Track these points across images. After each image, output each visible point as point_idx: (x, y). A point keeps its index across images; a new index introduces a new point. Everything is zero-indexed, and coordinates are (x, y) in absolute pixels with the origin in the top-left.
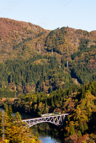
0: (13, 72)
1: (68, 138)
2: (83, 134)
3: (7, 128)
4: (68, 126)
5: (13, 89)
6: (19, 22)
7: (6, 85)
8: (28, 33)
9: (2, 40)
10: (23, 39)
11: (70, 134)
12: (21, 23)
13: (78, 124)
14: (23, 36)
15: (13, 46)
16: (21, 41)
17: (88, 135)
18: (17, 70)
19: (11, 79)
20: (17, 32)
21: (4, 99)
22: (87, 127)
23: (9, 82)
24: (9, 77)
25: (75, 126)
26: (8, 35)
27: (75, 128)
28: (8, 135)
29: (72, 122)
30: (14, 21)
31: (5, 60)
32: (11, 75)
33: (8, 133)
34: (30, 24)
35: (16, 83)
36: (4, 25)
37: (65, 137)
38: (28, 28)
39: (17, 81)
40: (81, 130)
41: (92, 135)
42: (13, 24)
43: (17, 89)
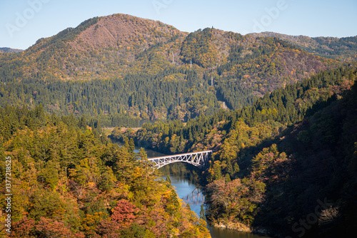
0: (136, 92)
1: (211, 184)
2: (232, 179)
3: (128, 169)
4: (212, 167)
5: (135, 115)
6: (143, 19)
7: (126, 109)
8: (156, 37)
9: (120, 46)
10: (149, 45)
11: (214, 179)
12: (147, 21)
13: (225, 165)
14: (149, 40)
15: (136, 55)
16: (147, 47)
17: (239, 180)
18: (141, 88)
19: (133, 102)
20: (141, 34)
21: (123, 129)
22: (238, 169)
23: (130, 105)
24: (130, 98)
25: (222, 167)
26: (128, 39)
27: (222, 171)
28: (129, 178)
29: (218, 161)
30: (137, 18)
31: (125, 75)
32: (133, 96)
33: (129, 176)
34: (160, 24)
35: (140, 107)
36: (122, 25)
37: (208, 183)
38: (157, 29)
39: (141, 104)
40: (230, 174)
41: (244, 180)
42: (135, 22)
43: (141, 116)
